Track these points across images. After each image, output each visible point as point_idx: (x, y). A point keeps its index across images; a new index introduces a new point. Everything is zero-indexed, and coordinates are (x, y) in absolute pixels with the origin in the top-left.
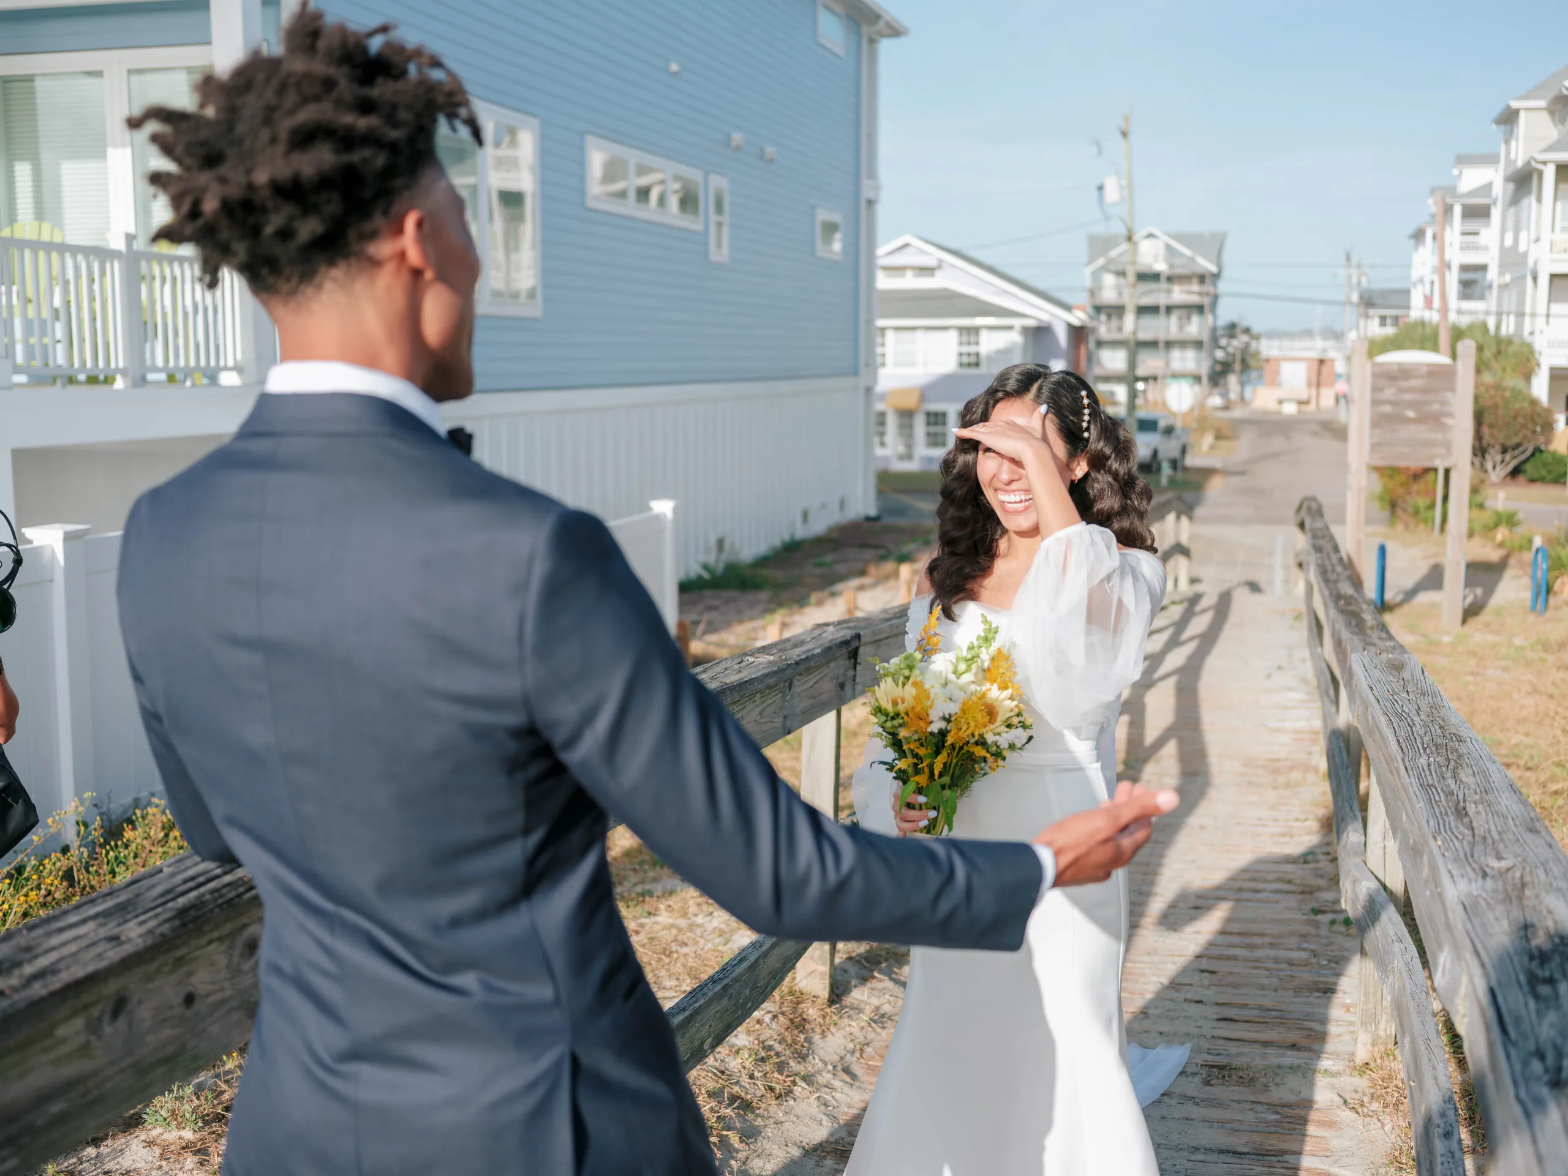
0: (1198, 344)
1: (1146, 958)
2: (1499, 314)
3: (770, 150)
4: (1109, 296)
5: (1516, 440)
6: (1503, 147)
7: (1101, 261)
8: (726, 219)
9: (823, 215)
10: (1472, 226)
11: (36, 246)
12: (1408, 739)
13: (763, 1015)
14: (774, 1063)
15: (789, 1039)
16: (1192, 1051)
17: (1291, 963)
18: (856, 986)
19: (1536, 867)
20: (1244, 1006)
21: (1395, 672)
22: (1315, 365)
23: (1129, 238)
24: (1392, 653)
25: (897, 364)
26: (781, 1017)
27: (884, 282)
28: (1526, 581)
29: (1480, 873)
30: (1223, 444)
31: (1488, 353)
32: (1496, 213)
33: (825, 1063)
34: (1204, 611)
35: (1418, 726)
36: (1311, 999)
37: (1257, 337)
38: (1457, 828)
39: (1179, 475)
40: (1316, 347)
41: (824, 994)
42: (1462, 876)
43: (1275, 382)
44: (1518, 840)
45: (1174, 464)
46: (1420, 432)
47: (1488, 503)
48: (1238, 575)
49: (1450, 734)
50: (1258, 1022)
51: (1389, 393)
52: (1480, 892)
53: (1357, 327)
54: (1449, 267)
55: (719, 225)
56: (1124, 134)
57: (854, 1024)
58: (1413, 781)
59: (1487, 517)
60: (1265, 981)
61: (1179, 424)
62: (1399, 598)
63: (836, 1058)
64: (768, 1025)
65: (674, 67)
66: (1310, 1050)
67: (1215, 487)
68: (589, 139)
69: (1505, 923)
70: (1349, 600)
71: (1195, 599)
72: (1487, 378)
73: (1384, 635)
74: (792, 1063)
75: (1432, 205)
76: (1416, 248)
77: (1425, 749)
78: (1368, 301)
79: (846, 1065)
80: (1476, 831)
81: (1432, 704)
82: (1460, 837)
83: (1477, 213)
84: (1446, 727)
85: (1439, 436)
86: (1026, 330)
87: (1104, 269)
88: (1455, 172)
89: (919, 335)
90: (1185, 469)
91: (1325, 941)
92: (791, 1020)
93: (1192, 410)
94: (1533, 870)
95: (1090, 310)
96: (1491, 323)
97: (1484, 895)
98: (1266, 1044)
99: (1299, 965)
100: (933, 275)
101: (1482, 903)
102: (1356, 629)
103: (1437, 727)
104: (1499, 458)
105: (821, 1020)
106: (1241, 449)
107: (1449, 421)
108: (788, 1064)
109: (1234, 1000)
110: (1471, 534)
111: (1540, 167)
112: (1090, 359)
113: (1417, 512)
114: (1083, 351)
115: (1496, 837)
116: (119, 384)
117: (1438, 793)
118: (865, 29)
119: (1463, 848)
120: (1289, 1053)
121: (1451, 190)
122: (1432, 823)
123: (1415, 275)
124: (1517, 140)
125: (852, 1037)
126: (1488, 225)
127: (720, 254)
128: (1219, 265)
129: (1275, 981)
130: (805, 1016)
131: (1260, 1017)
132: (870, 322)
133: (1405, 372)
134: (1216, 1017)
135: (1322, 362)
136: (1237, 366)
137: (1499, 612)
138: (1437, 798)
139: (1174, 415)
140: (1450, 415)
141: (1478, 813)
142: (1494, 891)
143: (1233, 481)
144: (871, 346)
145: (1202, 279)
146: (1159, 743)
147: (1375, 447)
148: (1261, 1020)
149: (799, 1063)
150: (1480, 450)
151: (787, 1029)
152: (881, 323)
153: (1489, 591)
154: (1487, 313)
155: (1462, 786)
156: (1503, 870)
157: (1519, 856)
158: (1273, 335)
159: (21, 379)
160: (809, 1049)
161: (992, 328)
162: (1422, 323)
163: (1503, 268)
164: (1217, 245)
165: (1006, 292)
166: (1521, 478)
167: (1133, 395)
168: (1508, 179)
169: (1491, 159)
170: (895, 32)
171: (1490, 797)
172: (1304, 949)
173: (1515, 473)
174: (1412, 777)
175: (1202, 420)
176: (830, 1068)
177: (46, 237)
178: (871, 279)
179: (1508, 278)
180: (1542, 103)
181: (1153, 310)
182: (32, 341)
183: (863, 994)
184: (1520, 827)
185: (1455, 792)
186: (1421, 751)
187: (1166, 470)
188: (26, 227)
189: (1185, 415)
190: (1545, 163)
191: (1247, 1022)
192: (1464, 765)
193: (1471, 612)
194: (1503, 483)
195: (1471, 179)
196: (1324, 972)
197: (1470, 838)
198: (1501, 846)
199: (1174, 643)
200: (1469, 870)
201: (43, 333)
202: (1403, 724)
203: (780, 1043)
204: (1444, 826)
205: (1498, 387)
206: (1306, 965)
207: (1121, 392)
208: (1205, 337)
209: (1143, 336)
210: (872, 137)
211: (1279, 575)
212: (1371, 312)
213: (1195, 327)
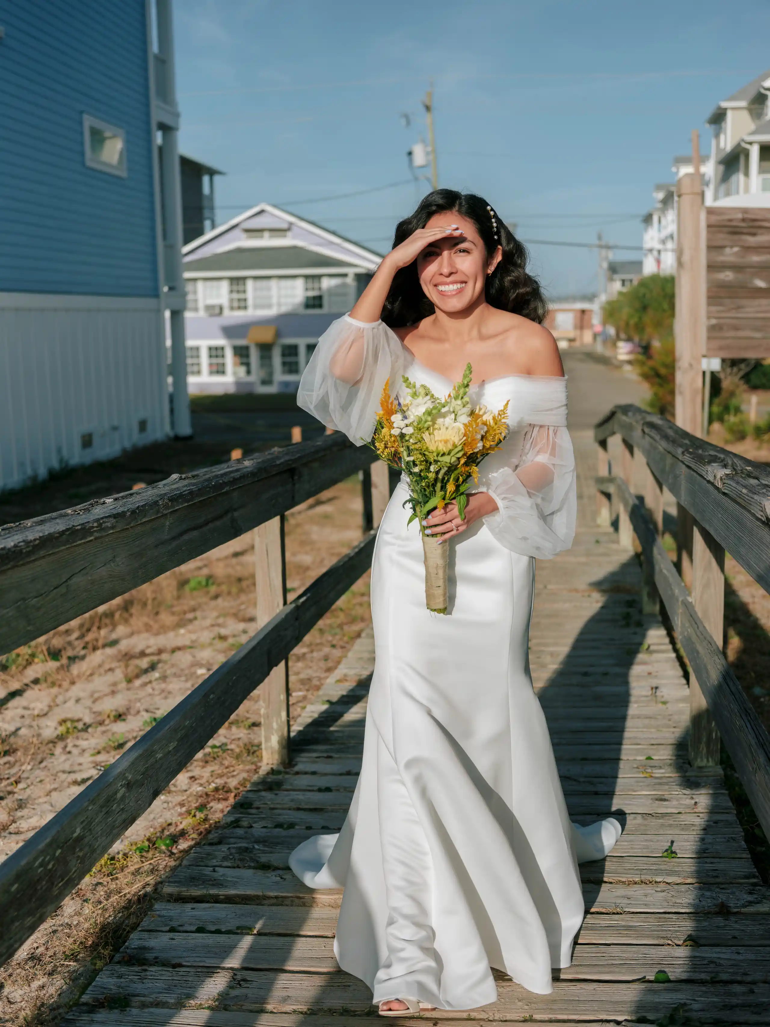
6: (714, 142)
22: (579, 315)
25: (256, 307)
51: (731, 254)
53: (606, 289)
54: (672, 237)
56: (428, 108)
76: (646, 230)
78: (614, 269)
86: (356, 277)
89: (273, 283)
100: (285, 236)
111: (747, 146)
124: (725, 134)
135: (584, 312)
147: (713, 330)
161: (330, 275)
168: (719, 165)
180: (743, 104)
190: (751, 143)
212: (615, 277)
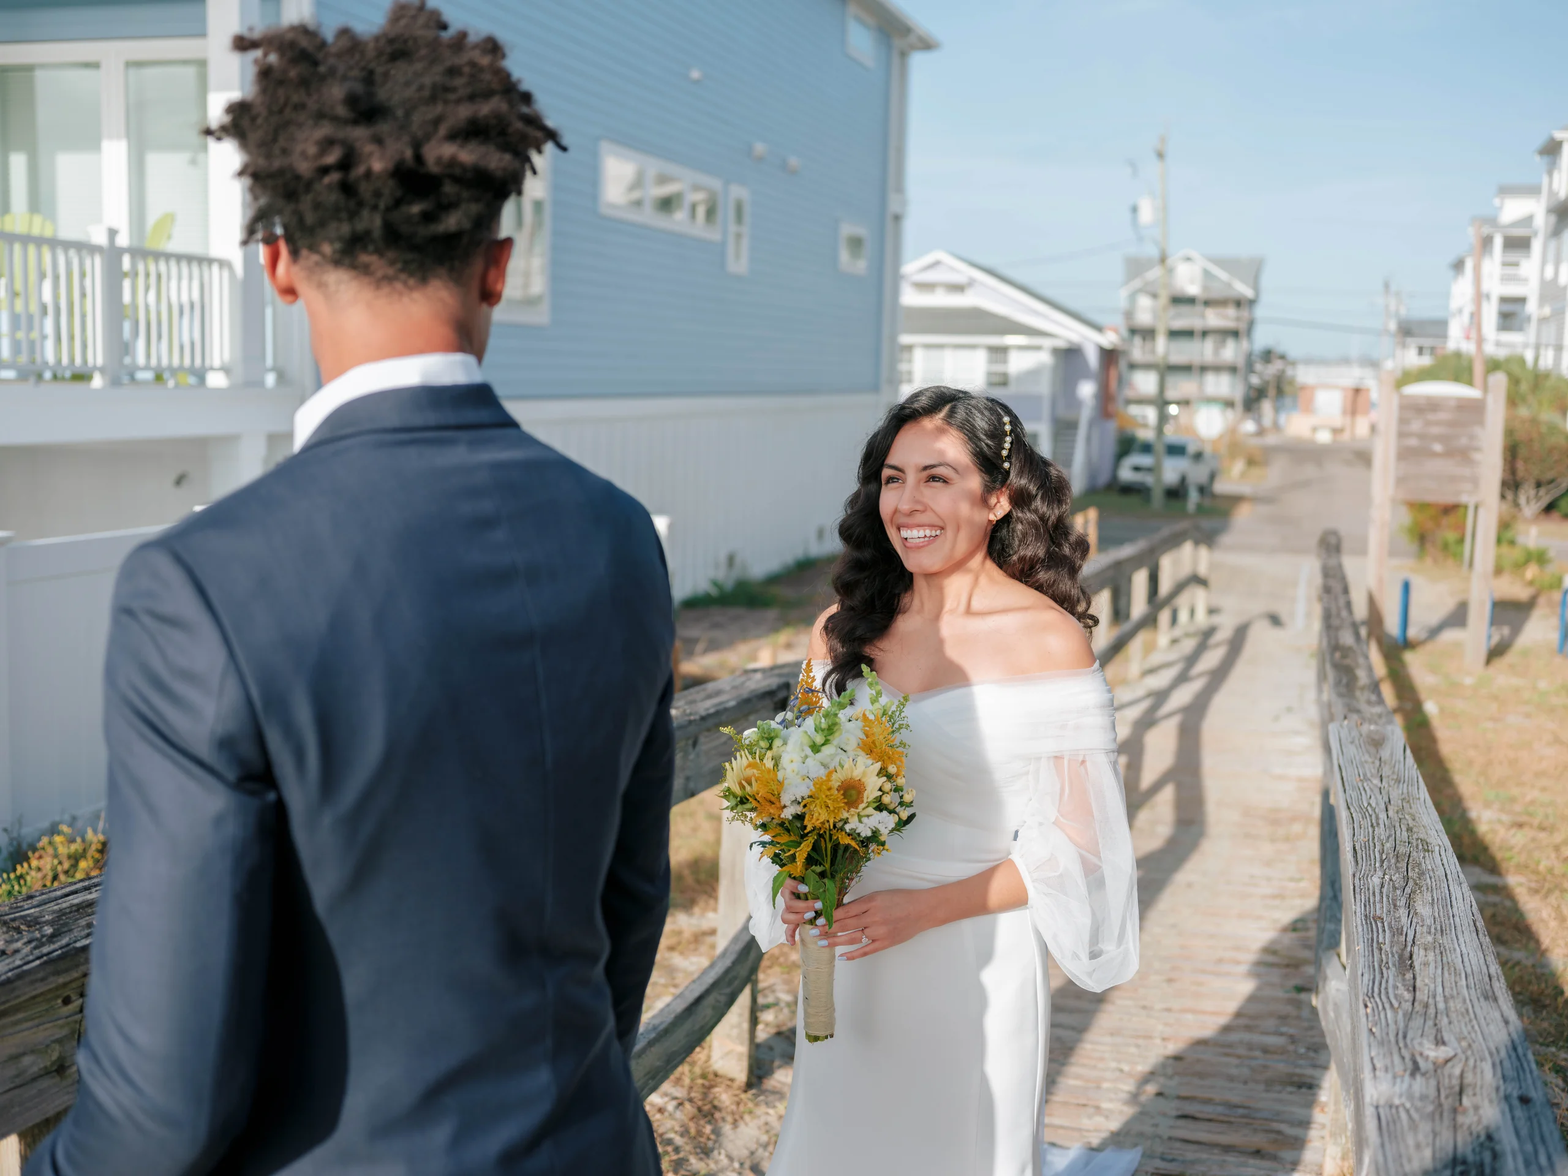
0: (1233, 369)
1: (1108, 1039)
2: (1537, 347)
3: (793, 161)
4: (1144, 317)
5: (1549, 475)
6: (1545, 178)
7: (1137, 283)
8: (746, 230)
9: (847, 230)
10: (1512, 257)
11: (26, 240)
12: (1366, 846)
13: (666, 1103)
14: (671, 1161)
15: (693, 1131)
16: (1144, 1155)
17: (1266, 1050)
18: (780, 1067)
19: (1482, 1060)
20: (1208, 1101)
21: (1373, 750)
22: (1351, 393)
23: (1163, 260)
24: (1376, 723)
26: (688, 1105)
27: (910, 298)
28: (1555, 621)
29: (1409, 1065)
30: (1256, 472)
31: (1524, 387)
32: (1537, 245)
33: (730, 1158)
34: (1217, 645)
35: (1382, 826)
36: (1284, 1096)
37: (1293, 364)
38: (1396, 987)
39: (1207, 502)
40: (1352, 376)
41: (741, 1076)
42: (1386, 1070)
43: (1309, 408)
44: (1467, 1011)
45: (1202, 490)
46: (1448, 467)
47: (1521, 540)
48: (1258, 606)
49: (1417, 839)
50: (1222, 1122)
51: (1416, 426)
52: (1404, 1100)
53: (1394, 356)
54: (1488, 297)
55: (739, 236)
56: (1160, 155)
57: (771, 1111)
58: (1358, 910)
59: (1516, 554)
60: (1234, 1071)
61: (1208, 450)
62: (1423, 636)
63: (745, 1153)
64: (670, 1115)
65: (695, 74)
66: (1274, 1158)
67: (1243, 515)
68: (605, 146)
69: (1428, 1153)
70: (1346, 651)
71: (1209, 632)
72: (1523, 412)
73: (1374, 698)
74: (693, 1160)
75: (1471, 234)
76: (1456, 278)
77: (1382, 862)
78: (1406, 330)
79: (755, 1162)
80: (1418, 993)
81: (1405, 795)
82: (1396, 1005)
83: (1518, 244)
84: (1415, 830)
85: (1466, 472)
86: (1056, 352)
87: (1140, 291)
88: (1497, 202)
89: (949, 353)
90: (1214, 496)
91: (1306, 1024)
92: (700, 1110)
93: (1221, 437)
94: (1478, 1063)
95: (1125, 333)
96: (1529, 356)
97: (1408, 1105)
98: (1228, 1149)
99: (1275, 1053)
100: (963, 293)
101: (1403, 1115)
102: (1343, 690)
103: (1404, 828)
104: (1532, 492)
105: (734, 1107)
106: (1273, 476)
107: (1477, 456)
108: (688, 1160)
109: (1199, 1093)
110: (1498, 571)
112: (1120, 380)
113: (1446, 547)
114: (1113, 374)
115: (1441, 1006)
116: (97, 382)
117: (1384, 931)
118: (898, 43)
119: (1396, 1023)
120: (1251, 1161)
121: (1492, 221)
122: (1366, 976)
123: (1454, 304)
124: (1560, 171)
125: (767, 1127)
126: (1528, 257)
127: (739, 264)
128: (1256, 287)
129: (1245, 1072)
130: (716, 1103)
131: (1225, 1115)
132: (893, 338)
133: (1433, 405)
134: (1175, 1113)
135: (1357, 391)
136: (1272, 392)
137: (1526, 653)
138: (1381, 940)
139: (1202, 441)
140: (1477, 449)
141: (1426, 964)
142: (1423, 1098)
143: (1263, 509)
144: (894, 362)
145: (1238, 303)
146: (1156, 787)
147: (1400, 481)
148: (1226, 1119)
149: (701, 1159)
150: (1511, 484)
151: (692, 1119)
152: (905, 339)
153: (1516, 630)
154: (1526, 346)
155: (1415, 920)
156: (1441, 1061)
157: (1465, 1038)
158: (1309, 361)
159: (10, 374)
160: (715, 1142)
161: (1021, 348)
162: (1458, 355)
163: (1543, 300)
164: (1254, 270)
165: (1036, 313)
166: (1555, 515)
167: (1163, 418)
168: (1550, 211)
169: (1533, 190)
170: (927, 45)
171: (1445, 941)
172: (1282, 1034)
173: (1550, 508)
174: (1358, 904)
175: (1233, 445)
176: (736, 1165)
177: (36, 231)
178: (896, 292)
179: (1547, 311)
181: (1188, 334)
182: (20, 335)
183: (787, 1076)
184: (1473, 992)
185: (1405, 929)
186: (1378, 865)
187: (1193, 497)
188: (19, 219)
189: (1215, 442)
191: (1210, 1120)
192: (1424, 888)
193: (1496, 653)
194: (1536, 518)
195: (1513, 210)
196: (1301, 1062)
197: (1407, 1006)
198: (1445, 1021)
199: (1182, 678)
200: (1397, 1059)
201: (30, 328)
202: (1366, 823)
203: (682, 1135)
204: (1380, 984)
205: (1534, 421)
206: (1282, 1054)
207: (1151, 414)
208: (1241, 362)
209: (1176, 359)
210: (901, 151)
211: (1301, 608)
212: (1409, 340)
213: (1230, 352)
